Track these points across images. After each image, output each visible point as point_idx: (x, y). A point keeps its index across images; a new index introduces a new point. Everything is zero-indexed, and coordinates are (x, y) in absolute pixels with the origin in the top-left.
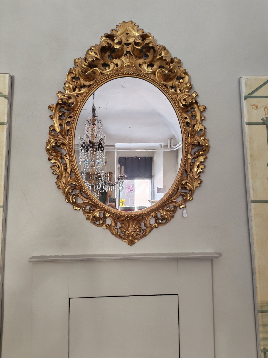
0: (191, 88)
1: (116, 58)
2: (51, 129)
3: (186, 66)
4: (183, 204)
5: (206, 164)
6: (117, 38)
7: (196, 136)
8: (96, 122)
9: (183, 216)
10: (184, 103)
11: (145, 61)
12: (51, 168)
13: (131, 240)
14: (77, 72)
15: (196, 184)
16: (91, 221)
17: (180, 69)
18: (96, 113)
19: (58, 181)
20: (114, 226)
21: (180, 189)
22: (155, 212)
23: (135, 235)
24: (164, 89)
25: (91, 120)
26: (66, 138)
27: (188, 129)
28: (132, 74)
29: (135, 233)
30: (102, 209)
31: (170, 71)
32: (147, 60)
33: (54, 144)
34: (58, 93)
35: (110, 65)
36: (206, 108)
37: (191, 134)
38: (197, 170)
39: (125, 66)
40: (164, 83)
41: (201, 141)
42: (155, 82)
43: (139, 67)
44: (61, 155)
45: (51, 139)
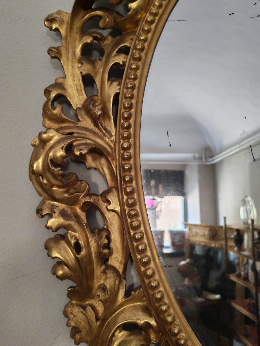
2: (53, 95)
26: (106, 129)
33: (60, 153)
44: (89, 194)
45: (51, 133)
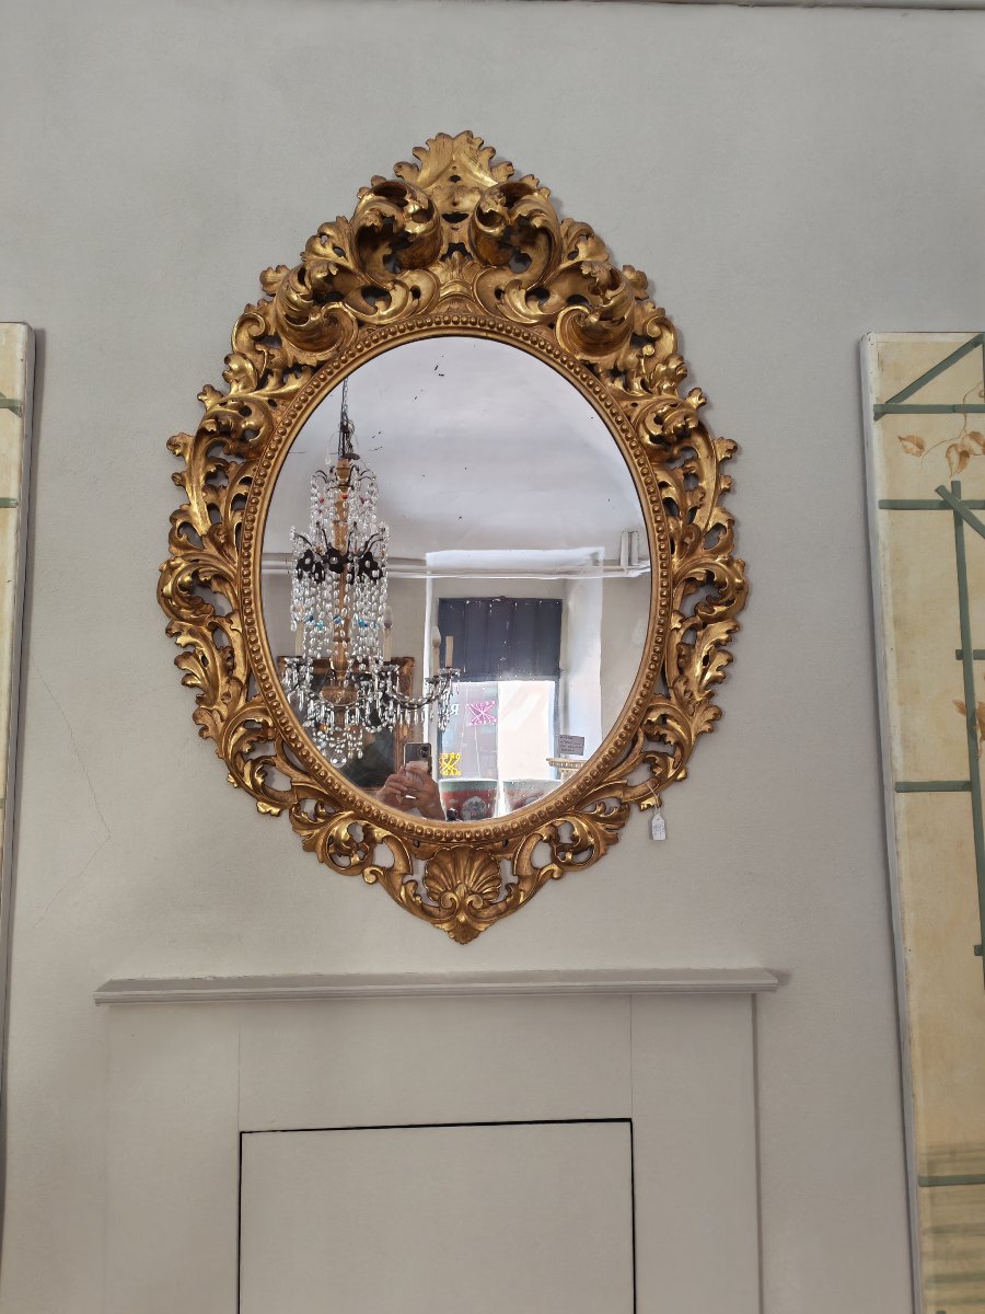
0: (683, 376)
1: (413, 267)
2: (178, 523)
3: (665, 297)
4: (651, 795)
5: (733, 649)
6: (414, 198)
7: (700, 551)
8: (355, 474)
9: (651, 837)
10: (656, 431)
11: (518, 277)
12: (176, 663)
13: (465, 924)
14: (270, 319)
15: (699, 722)
16: (320, 856)
17: (643, 309)
18: (353, 441)
19: (199, 709)
20: (404, 875)
21: (641, 739)
22: (551, 824)
23: (479, 906)
24: (584, 379)
25: (335, 470)
26: (229, 557)
27: (673, 525)
28: (469, 325)
29: (478, 900)
30: (361, 813)
31: (606, 315)
32: (526, 276)
33: (187, 579)
34: (204, 393)
35: (392, 293)
36: (736, 448)
37: (682, 544)
38: (704, 672)
39: (445, 297)
40: (586, 357)
41: (716, 568)
42: (552, 356)
43: (496, 301)
44: (214, 616)
45: (178, 561)
